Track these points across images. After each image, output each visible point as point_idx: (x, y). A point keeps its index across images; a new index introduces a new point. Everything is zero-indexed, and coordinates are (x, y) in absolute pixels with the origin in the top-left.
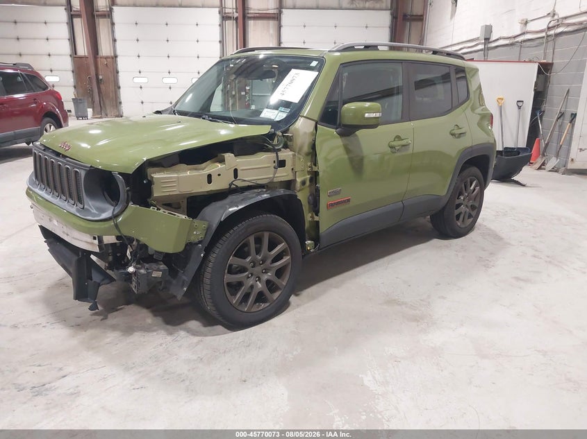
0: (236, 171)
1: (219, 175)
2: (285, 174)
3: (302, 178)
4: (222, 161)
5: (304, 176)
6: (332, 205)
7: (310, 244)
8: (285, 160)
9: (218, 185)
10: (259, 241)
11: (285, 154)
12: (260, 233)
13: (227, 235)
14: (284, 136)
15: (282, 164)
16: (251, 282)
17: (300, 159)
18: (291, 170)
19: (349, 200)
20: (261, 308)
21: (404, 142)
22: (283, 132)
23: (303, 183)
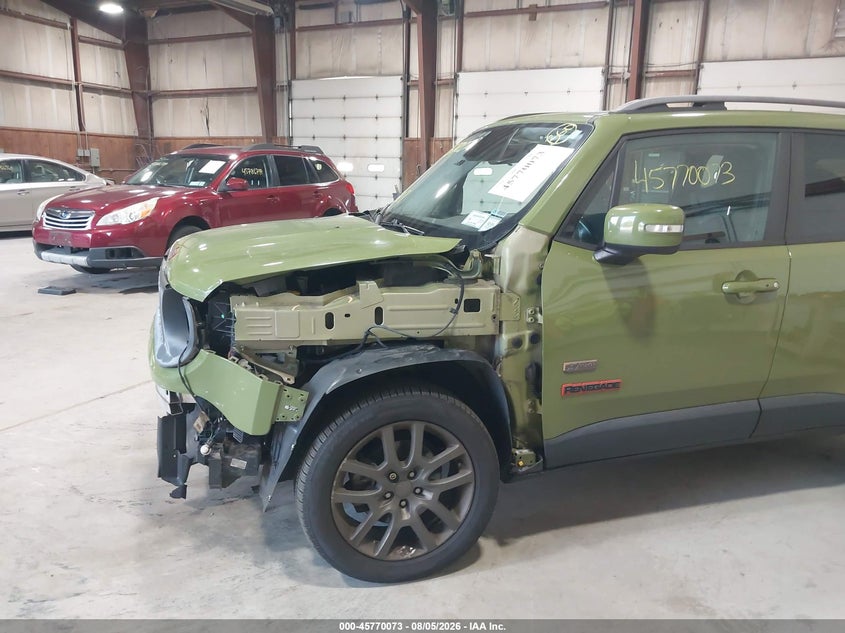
0: (379, 312)
1: (347, 315)
2: (477, 324)
3: (515, 335)
4: (356, 292)
5: (518, 331)
6: (572, 390)
7: (526, 456)
8: (479, 300)
9: (343, 332)
10: (403, 436)
11: (482, 291)
12: (407, 422)
13: (340, 420)
14: (484, 257)
15: (473, 305)
16: (388, 507)
17: (511, 300)
18: (490, 319)
19: (615, 386)
20: (408, 555)
21: (761, 285)
22: (483, 253)
23: (517, 343)
